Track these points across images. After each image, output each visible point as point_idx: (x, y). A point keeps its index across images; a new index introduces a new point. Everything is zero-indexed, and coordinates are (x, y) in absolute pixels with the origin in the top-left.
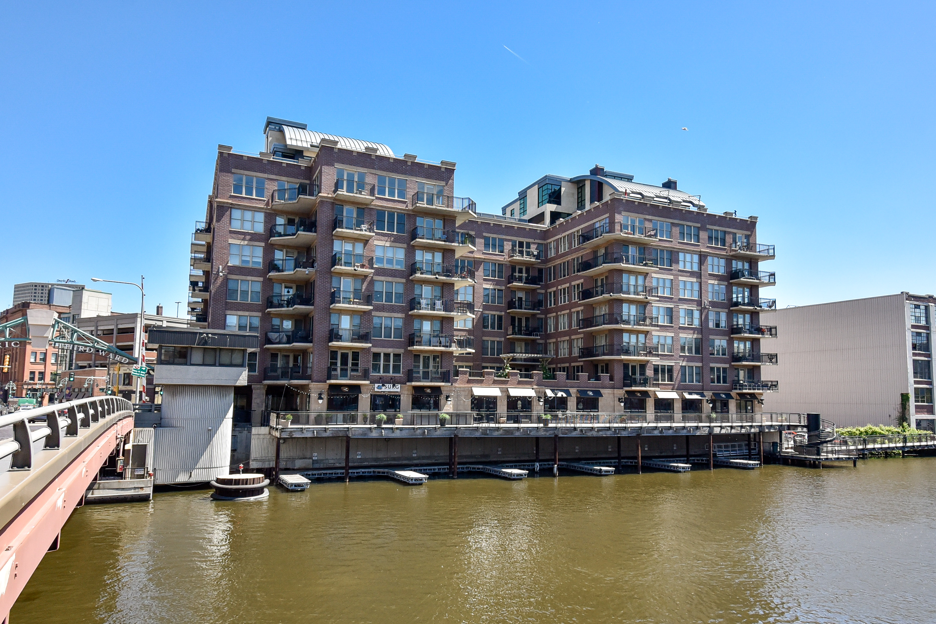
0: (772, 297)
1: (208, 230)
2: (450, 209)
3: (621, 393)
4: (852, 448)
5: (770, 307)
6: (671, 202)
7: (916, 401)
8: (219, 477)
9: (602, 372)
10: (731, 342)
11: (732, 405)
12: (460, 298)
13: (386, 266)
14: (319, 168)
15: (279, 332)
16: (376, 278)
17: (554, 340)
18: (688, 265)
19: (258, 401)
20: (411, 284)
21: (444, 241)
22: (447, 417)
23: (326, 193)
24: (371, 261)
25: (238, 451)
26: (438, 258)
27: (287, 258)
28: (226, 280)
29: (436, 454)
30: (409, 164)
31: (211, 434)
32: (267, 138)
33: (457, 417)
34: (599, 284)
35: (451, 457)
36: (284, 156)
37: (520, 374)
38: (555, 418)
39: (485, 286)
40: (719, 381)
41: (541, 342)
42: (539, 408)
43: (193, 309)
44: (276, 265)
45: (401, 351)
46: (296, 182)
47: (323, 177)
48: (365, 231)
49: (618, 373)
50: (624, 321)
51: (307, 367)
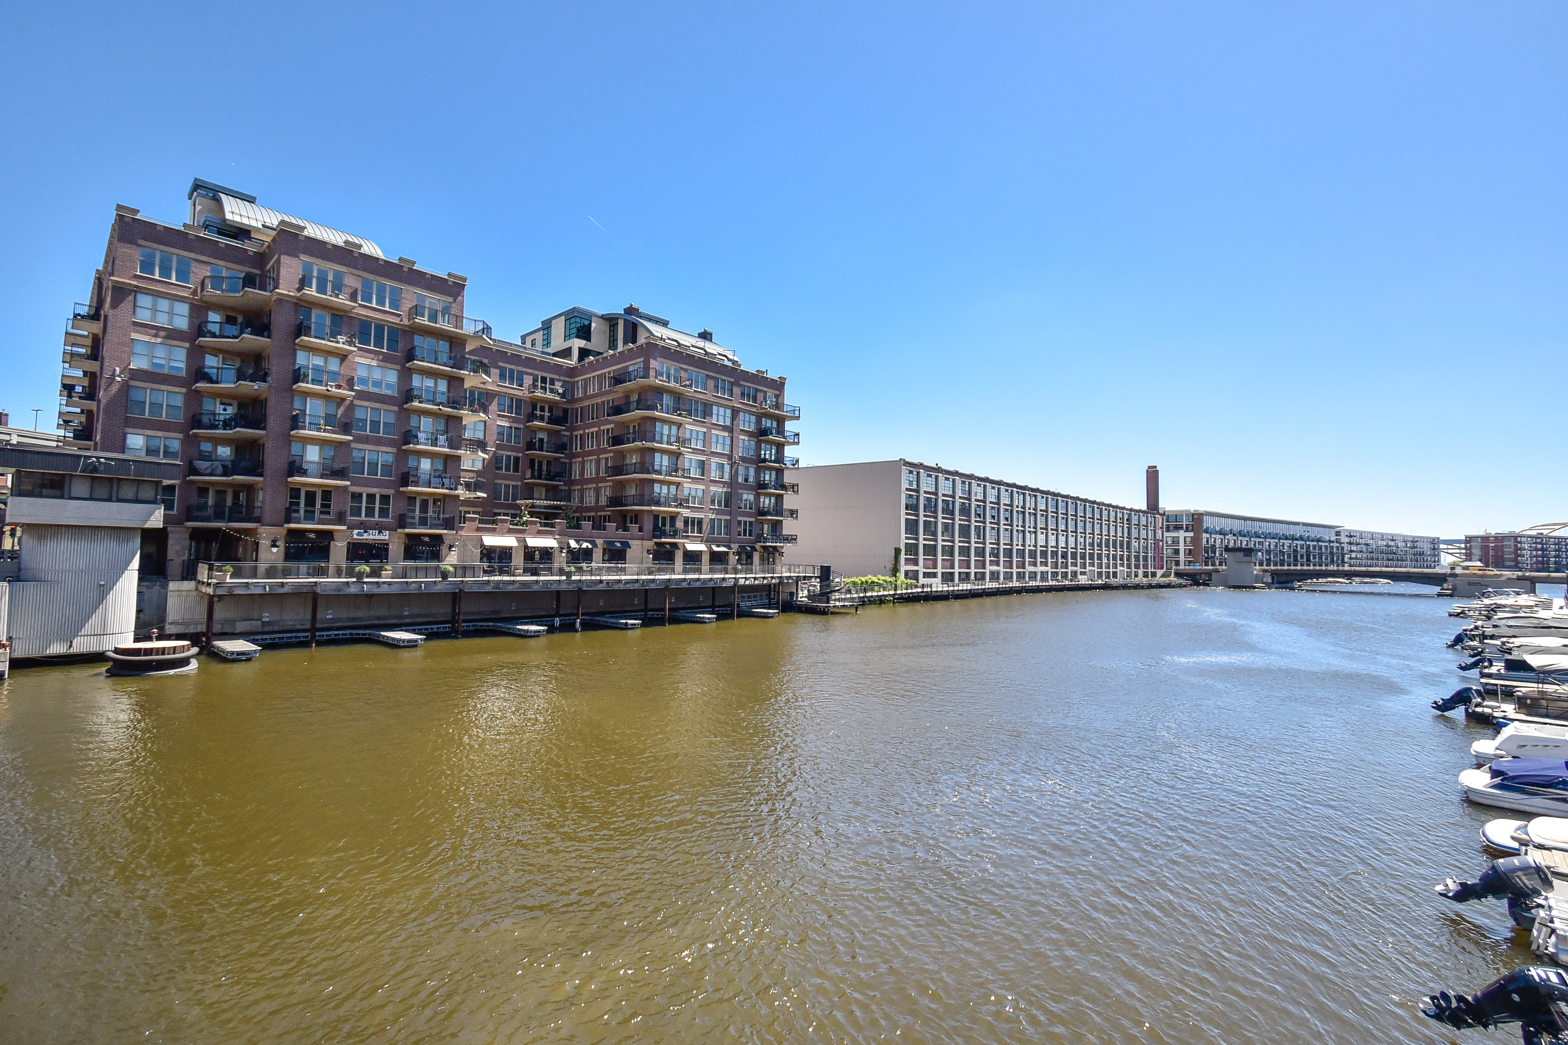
0: (796, 456)
1: (95, 316)
2: (458, 331)
3: (650, 544)
4: (855, 596)
5: (794, 465)
6: (707, 353)
7: (906, 554)
8: (119, 646)
9: (631, 523)
10: (757, 496)
11: (756, 557)
12: (468, 435)
13: (372, 389)
14: (276, 257)
15: (211, 461)
16: (357, 402)
17: (579, 487)
18: (721, 418)
19: (178, 548)
20: (405, 414)
21: (451, 367)
22: (451, 569)
23: (286, 289)
24: (350, 383)
25: (146, 611)
26: (443, 386)
27: (225, 366)
28: (126, 388)
29: (433, 611)
30: (406, 270)
31: (103, 591)
32: (194, 205)
33: (463, 570)
34: (631, 431)
35: (454, 614)
36: (221, 232)
37: (540, 523)
38: (580, 570)
39: (499, 423)
40: (745, 535)
41: (564, 488)
42: (561, 559)
43: (66, 422)
44: (207, 374)
45: (390, 492)
46: (241, 271)
47: (282, 269)
48: (343, 343)
49: (648, 525)
50: (656, 471)
51: (254, 507)
